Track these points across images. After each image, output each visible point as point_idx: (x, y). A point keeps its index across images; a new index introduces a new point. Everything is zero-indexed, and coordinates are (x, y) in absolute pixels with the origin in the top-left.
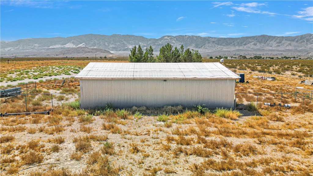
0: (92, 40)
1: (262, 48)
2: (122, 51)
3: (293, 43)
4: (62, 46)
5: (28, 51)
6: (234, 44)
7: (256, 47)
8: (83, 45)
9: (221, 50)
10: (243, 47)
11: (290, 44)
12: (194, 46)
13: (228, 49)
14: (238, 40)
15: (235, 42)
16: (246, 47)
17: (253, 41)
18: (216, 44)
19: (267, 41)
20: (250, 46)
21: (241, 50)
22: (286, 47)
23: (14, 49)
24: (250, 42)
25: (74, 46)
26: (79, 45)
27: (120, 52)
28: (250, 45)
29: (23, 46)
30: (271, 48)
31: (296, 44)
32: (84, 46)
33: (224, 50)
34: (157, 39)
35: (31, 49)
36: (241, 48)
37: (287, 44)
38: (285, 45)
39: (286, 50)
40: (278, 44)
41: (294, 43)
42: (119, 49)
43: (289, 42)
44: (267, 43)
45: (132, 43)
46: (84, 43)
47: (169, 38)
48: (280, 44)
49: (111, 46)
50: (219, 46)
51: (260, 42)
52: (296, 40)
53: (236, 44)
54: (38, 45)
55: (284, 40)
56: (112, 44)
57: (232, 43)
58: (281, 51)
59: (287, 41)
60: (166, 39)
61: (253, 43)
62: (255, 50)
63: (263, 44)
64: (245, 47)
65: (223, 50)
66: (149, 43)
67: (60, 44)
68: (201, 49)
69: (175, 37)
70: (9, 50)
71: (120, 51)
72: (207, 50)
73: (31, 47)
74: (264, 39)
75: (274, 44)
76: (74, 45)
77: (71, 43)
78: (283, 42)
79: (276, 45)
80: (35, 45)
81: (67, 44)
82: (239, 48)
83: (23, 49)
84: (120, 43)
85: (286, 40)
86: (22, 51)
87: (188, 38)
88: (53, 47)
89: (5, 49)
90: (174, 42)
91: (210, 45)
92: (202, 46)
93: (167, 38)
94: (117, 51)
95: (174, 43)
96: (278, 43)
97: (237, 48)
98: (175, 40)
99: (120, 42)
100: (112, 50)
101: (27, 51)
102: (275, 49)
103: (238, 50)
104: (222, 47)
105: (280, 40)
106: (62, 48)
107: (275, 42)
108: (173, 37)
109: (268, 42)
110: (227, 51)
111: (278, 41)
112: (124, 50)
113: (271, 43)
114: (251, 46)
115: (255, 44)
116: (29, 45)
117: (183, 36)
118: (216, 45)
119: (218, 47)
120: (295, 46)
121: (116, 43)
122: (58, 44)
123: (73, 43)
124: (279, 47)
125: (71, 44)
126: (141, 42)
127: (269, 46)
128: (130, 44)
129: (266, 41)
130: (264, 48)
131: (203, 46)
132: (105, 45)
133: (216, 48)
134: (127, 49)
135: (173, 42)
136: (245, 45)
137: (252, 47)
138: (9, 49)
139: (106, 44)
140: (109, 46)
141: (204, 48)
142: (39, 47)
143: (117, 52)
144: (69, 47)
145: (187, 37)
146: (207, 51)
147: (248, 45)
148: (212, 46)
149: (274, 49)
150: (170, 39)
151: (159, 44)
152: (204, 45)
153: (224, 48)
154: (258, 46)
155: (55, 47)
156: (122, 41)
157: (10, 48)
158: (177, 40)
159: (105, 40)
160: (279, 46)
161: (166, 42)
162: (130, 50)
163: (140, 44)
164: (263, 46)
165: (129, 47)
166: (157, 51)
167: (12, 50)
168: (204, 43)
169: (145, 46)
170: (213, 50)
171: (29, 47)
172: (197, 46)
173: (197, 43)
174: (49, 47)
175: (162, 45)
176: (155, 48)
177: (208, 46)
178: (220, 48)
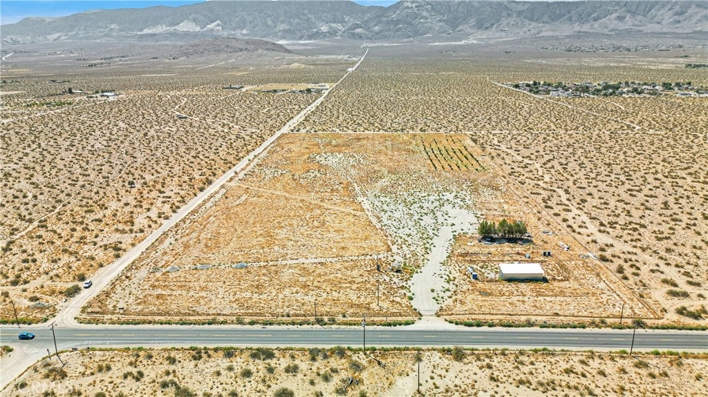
0: (237, 12)
1: (637, 28)
2: (305, 40)
4: (172, 29)
5: (99, 41)
6: (570, 19)
7: (622, 26)
8: (218, 25)
9: (539, 33)
10: (592, 26)
12: (474, 23)
13: (554, 31)
15: (572, 12)
16: (600, 26)
17: (616, 10)
18: (526, 17)
19: (650, 10)
20: (608, 22)
21: (585, 34)
22: (696, 23)
23: (66, 37)
24: (608, 13)
25: (198, 29)
26: (208, 26)
27: (300, 42)
28: (609, 19)
29: (85, 30)
30: (657, 28)
32: (220, 28)
33: (545, 34)
34: (385, 8)
35: (106, 35)
36: (586, 28)
37: (699, 16)
38: (694, 20)
39: (695, 32)
40: (677, 18)
42: (299, 34)
44: (650, 13)
45: (327, 17)
46: (218, 22)
47: (415, 4)
48: (681, 18)
49: (282, 27)
50: (534, 24)
51: (634, 13)
53: (574, 19)
54: (117, 27)
55: (695, 5)
56: (282, 22)
57: (564, 16)
58: (681, 36)
59: (701, 9)
60: (407, 7)
61: (615, 15)
62: (620, 33)
63: (639, 17)
64: (596, 25)
65: (541, 35)
66: (366, 18)
67: (164, 23)
68: (491, 33)
69: (428, 2)
70: (55, 40)
71: (300, 39)
72: (504, 34)
73: (104, 32)
74: (644, 3)
75: (668, 17)
76: (197, 25)
77: (189, 20)
78: (690, 11)
79: (671, 20)
80: (112, 26)
81: (181, 24)
82: (582, 30)
83: (87, 38)
84: (301, 19)
85: (699, 5)
86: (85, 42)
87: (459, 5)
88: (150, 32)
89: (48, 37)
90: (427, 15)
91: (512, 23)
92: (492, 25)
93: (409, 4)
94: (294, 39)
95: (427, 18)
96: (676, 14)
97: (577, 28)
98: (427, 10)
99: (302, 17)
100: (283, 38)
101: (95, 41)
102: (669, 30)
104: (540, 25)
106: (170, 33)
107: (670, 12)
108: (422, 3)
109: (653, 11)
110: (552, 37)
111: (677, 8)
112: (310, 37)
113: (661, 12)
114: (611, 21)
115: (621, 18)
116: (99, 27)
118: (527, 22)
119: (531, 26)
121: (292, 20)
122: (161, 24)
123: (195, 20)
124: (677, 25)
125: (190, 23)
126: (347, 15)
127: (654, 23)
128: (323, 21)
129: (647, 9)
130: (640, 28)
131: (494, 24)
132: (266, 24)
133: (525, 29)
134: (317, 33)
135: (424, 14)
136: (596, 20)
137: (611, 26)
138: (56, 36)
139: (270, 22)
140: (275, 27)
141: (496, 28)
142: (121, 30)
143: (296, 42)
144: (186, 30)
145: (456, 2)
146: (504, 37)
147: (604, 20)
148: (516, 25)
149: (665, 30)
150: (416, 7)
151: (392, 20)
152: (498, 21)
153: (544, 29)
154: (628, 22)
155: (155, 31)
156: (303, 15)
157: (58, 34)
158: (433, 9)
159: (265, 13)
160: (679, 22)
161: (407, 16)
162: (324, 35)
163: (347, 19)
164: (639, 24)
165: (322, 28)
166: (385, 38)
167: (62, 38)
168: (498, 17)
169: (358, 26)
170: (518, 33)
171: (100, 32)
172: (480, 26)
173: (481, 17)
174: (141, 30)
175: (398, 22)
176: (381, 31)
177: (508, 24)
178: (534, 28)
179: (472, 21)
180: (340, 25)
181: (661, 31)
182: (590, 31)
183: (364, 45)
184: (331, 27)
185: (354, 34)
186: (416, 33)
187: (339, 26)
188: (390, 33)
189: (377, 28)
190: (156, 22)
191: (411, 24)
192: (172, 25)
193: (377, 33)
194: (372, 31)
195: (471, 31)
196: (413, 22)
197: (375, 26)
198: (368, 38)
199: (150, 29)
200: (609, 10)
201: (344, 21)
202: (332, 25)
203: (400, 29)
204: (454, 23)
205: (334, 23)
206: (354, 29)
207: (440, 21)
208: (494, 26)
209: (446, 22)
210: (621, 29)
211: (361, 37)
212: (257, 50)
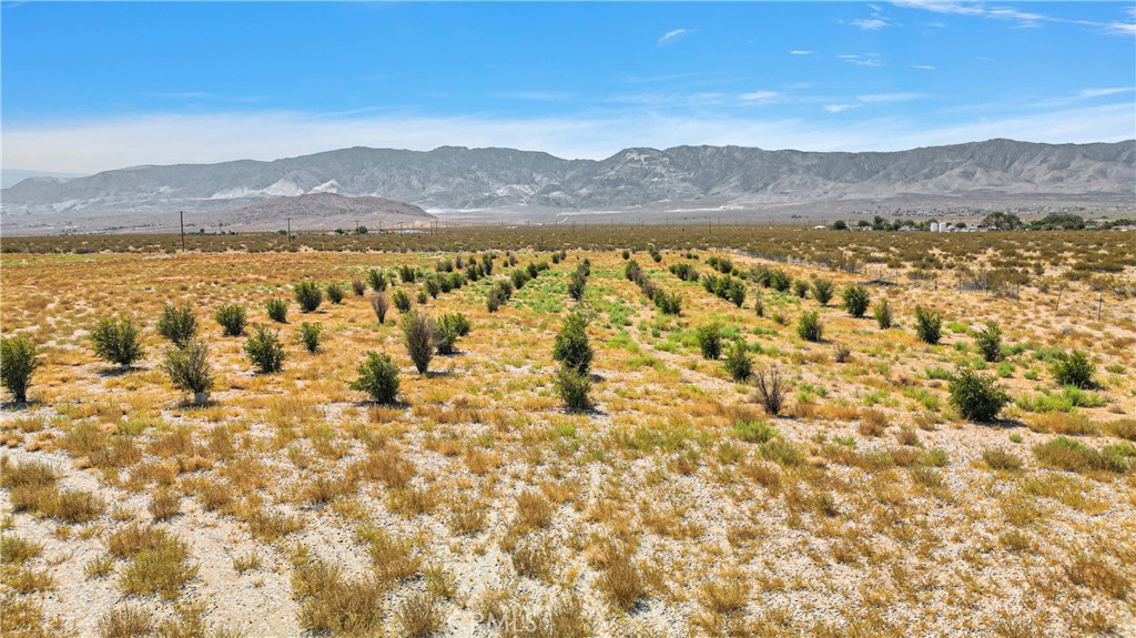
0: (364, 167)
2: (470, 208)
3: (1115, 168)
4: (257, 193)
5: (133, 210)
6: (887, 176)
7: (971, 186)
8: (332, 186)
9: (841, 197)
10: (924, 185)
11: (1103, 173)
12: (738, 183)
13: (865, 192)
14: (903, 162)
15: (891, 168)
16: (936, 186)
17: (958, 164)
18: (818, 174)
19: (1012, 163)
20: (947, 180)
21: (916, 196)
22: (1089, 181)
23: (84, 206)
24: (946, 168)
25: (299, 192)
26: (316, 188)
27: (462, 211)
28: (950, 177)
29: (116, 194)
30: (1029, 188)
31: (1126, 171)
32: (334, 191)
33: (852, 196)
34: (598, 163)
35: (147, 203)
36: (915, 189)
37: (1090, 171)
38: (1084, 177)
39: (1089, 193)
40: (1056, 173)
41: (1117, 169)
42: (460, 200)
43: (1098, 165)
44: (1012, 168)
45: (506, 175)
46: (333, 182)
47: (643, 157)
48: (1063, 174)
49: (434, 189)
50: (831, 184)
51: (987, 168)
52: (1125, 156)
53: (893, 177)
54: (170, 191)
55: (1079, 157)
56: (436, 182)
57: (878, 172)
58: (1070, 197)
59: (1091, 162)
60: (632, 160)
61: (957, 171)
62: (970, 196)
63: (997, 174)
64: (930, 185)
65: (845, 198)
66: (568, 177)
67: (248, 185)
68: (765, 197)
69: (664, 154)
70: (67, 209)
71: (463, 205)
72: (785, 198)
73: (146, 198)
74: (1002, 153)
75: (1042, 173)
76: (299, 187)
77: (287, 179)
78: (1074, 165)
79: (1049, 176)
80: (162, 189)
81: (274, 186)
82: (908, 191)
83: (116, 206)
84: (466, 178)
85: (1085, 156)
86: (112, 212)
87: (713, 156)
88: (223, 197)
89: (55, 206)
90: (663, 171)
91: (797, 181)
92: (766, 185)
93: (635, 156)
94: (451, 207)
95: (663, 176)
96: (1053, 168)
97: (900, 188)
98: (664, 166)
99: (467, 175)
100: (436, 205)
101: (128, 210)
102: (1048, 190)
103: (905, 198)
104: (843, 185)
105: (1064, 156)
106: (254, 199)
107: (1044, 165)
108: (656, 154)
109: (1016, 164)
110: (865, 201)
111: (1053, 160)
112: (477, 204)
113: (1029, 166)
114: (952, 180)
115: (967, 175)
116: (140, 191)
117: (696, 148)
118: (820, 180)
119: (829, 187)
120: (1122, 180)
121: (451, 179)
122: (241, 185)
123: (295, 180)
124: (1059, 184)
125: (288, 184)
126: (538, 173)
127: (1021, 181)
128: (501, 181)
129: (1007, 162)
130: (1002, 189)
131: (768, 185)
132: (408, 185)
133: (818, 190)
134: (489, 197)
135: (659, 169)
136: (927, 177)
137: (956, 186)
138: (68, 204)
139: (415, 182)
140: (424, 189)
141: (773, 189)
142: (175, 195)
143: (453, 211)
144: (280, 193)
145: (708, 152)
146: (786, 201)
147: (940, 177)
148: (804, 184)
149: (1040, 190)
150: (646, 159)
151: (608, 180)
152: (775, 179)
153: (848, 190)
154: (981, 181)
155: (230, 195)
156: (470, 172)
157: (72, 202)
158: (672, 163)
159: (409, 169)
160: (1060, 179)
161: (632, 173)
162: (501, 201)
163: (538, 178)
164: (998, 182)
165: (498, 192)
166: (598, 204)
167: (77, 208)
168: (776, 174)
169: (555, 188)
170: (808, 196)
171: (139, 198)
172: (747, 185)
173: (748, 173)
174: (210, 195)
175: (617, 182)
176: (591, 195)
177: (791, 184)
178: (833, 189)
179: (734, 180)
180: (526, 186)
181: (1034, 191)
182: (923, 193)
183: (563, 213)
184: (512, 190)
185: (548, 198)
186: (647, 198)
187: (525, 189)
188: (606, 198)
189: (584, 191)
190: (234, 183)
191: (637, 184)
192: (258, 187)
193: (585, 198)
194: (577, 196)
195: (733, 194)
196: (642, 182)
197: (581, 188)
198: (570, 205)
199: (224, 193)
200: (947, 164)
201: (533, 181)
202: (515, 186)
203: (621, 191)
204: (706, 183)
205: (518, 183)
206: (549, 192)
207: (684, 180)
208: (770, 187)
209: (694, 182)
210: (970, 189)
211: (559, 204)
212: (371, 212)
